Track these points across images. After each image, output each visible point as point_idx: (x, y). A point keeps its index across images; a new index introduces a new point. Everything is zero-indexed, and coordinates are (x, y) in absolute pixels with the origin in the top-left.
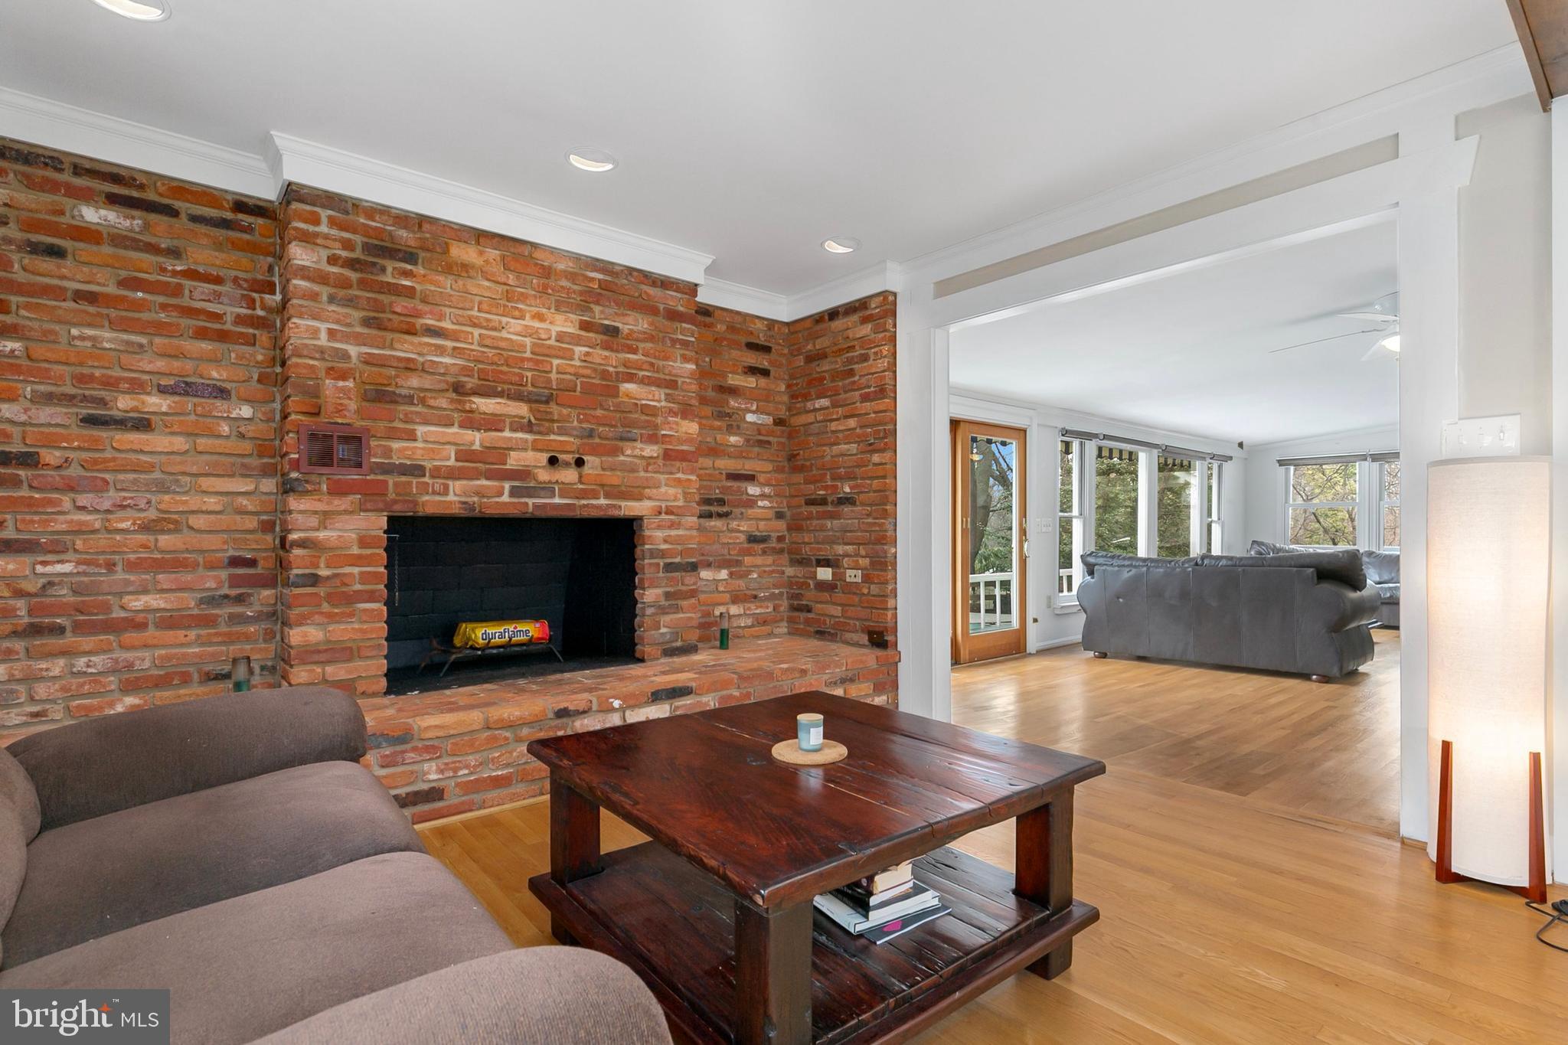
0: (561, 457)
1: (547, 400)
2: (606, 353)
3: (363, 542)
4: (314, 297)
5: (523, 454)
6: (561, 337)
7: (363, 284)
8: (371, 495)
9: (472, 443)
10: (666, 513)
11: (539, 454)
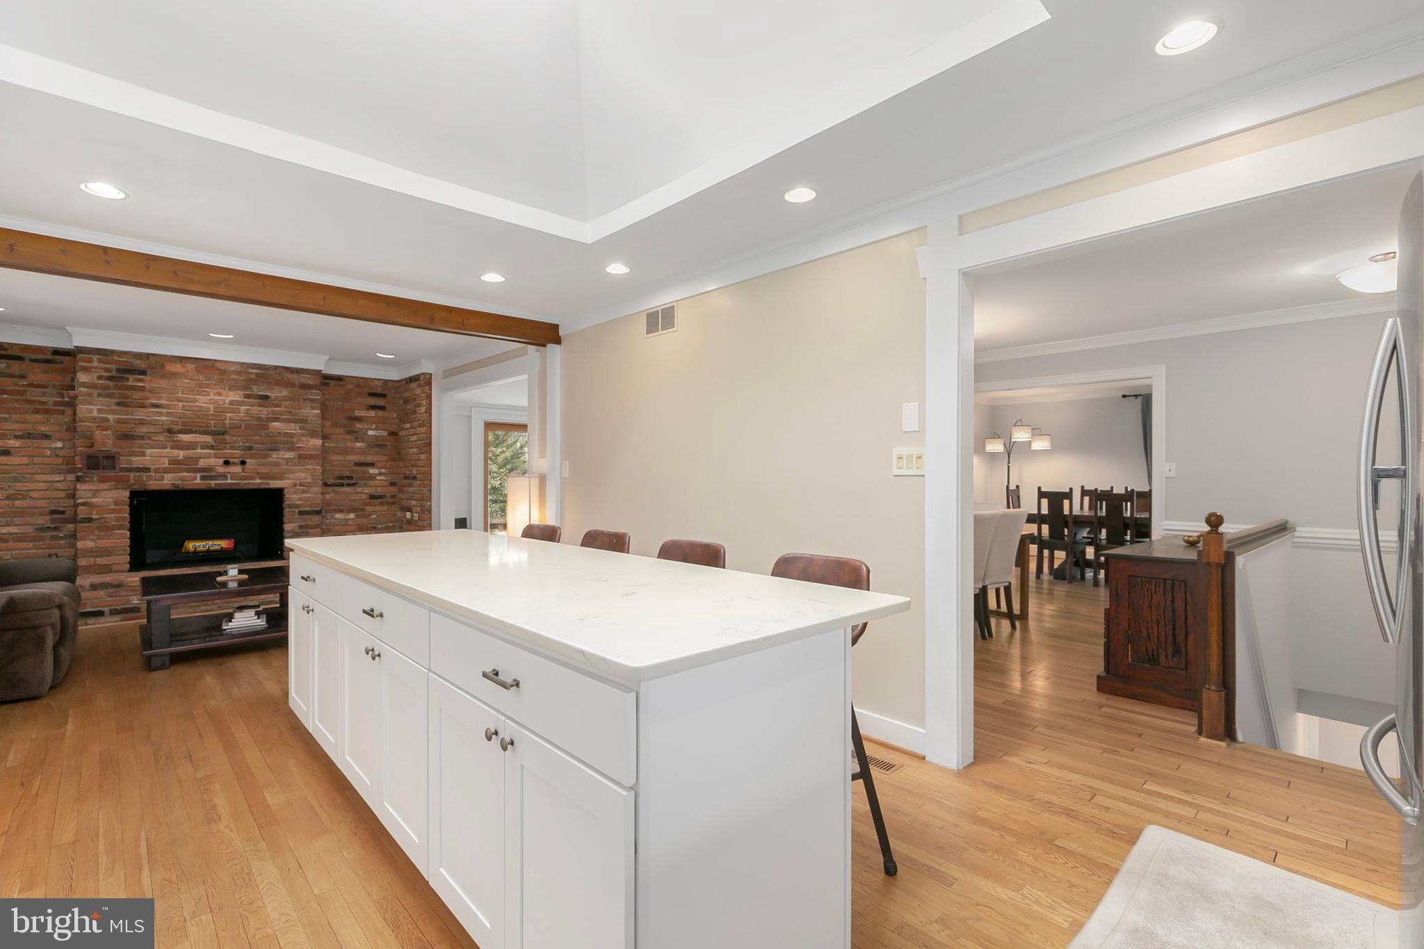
0: (231, 460)
1: (223, 433)
2: (260, 408)
3: (116, 503)
5: (209, 460)
6: (231, 403)
7: (116, 387)
8: (120, 482)
9: (179, 456)
10: (300, 486)
11: (218, 460)
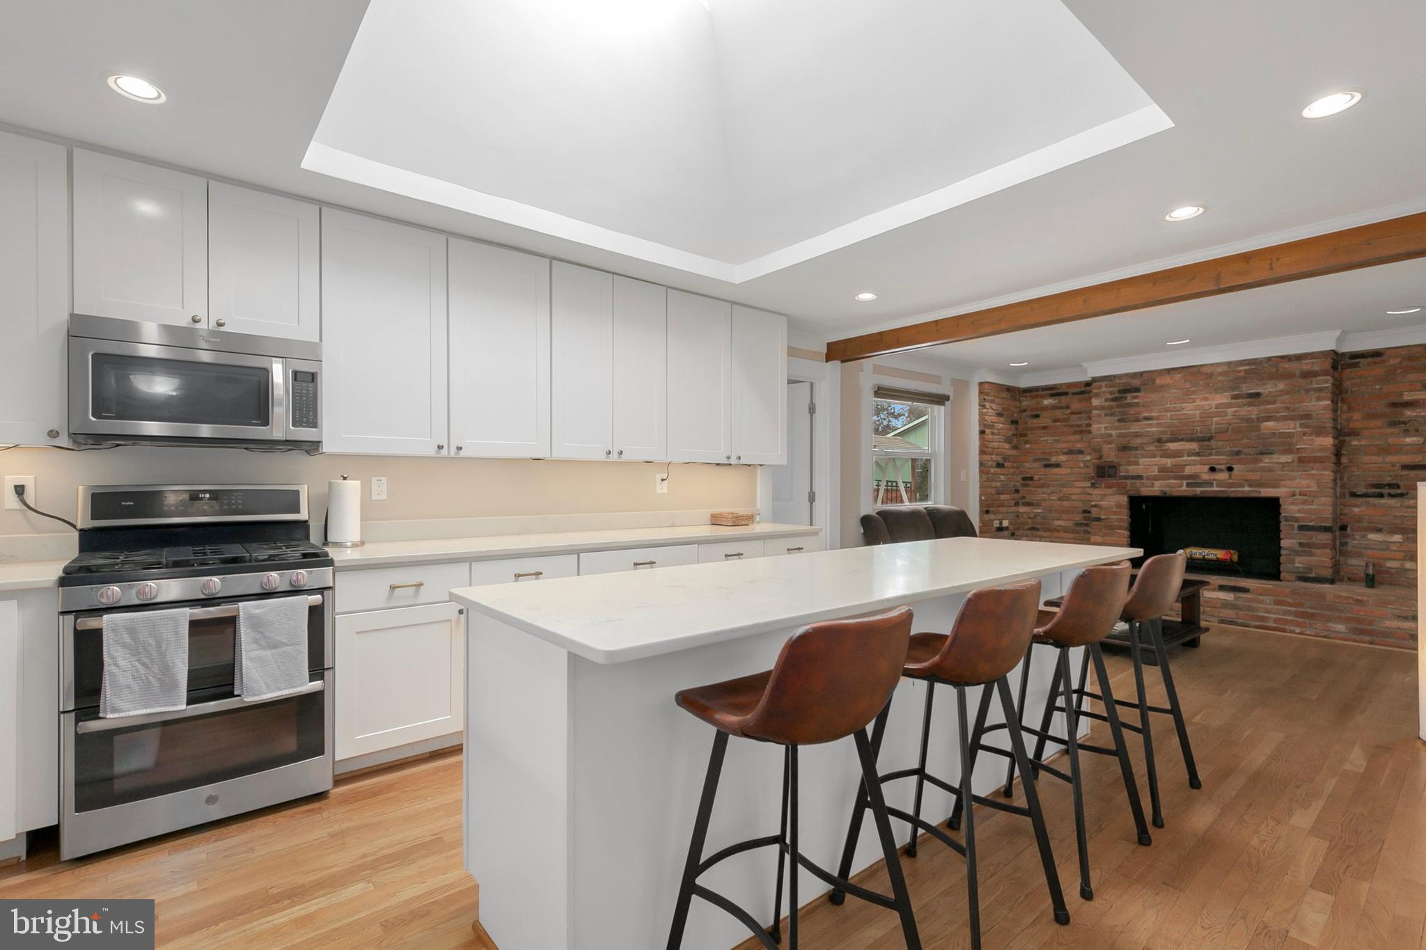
0: (1217, 467)
1: (1209, 439)
2: (1250, 408)
3: (1118, 506)
4: (1099, 416)
5: (1194, 467)
6: (1217, 407)
7: (1118, 406)
8: (1121, 489)
9: (1167, 464)
11: (1203, 466)
